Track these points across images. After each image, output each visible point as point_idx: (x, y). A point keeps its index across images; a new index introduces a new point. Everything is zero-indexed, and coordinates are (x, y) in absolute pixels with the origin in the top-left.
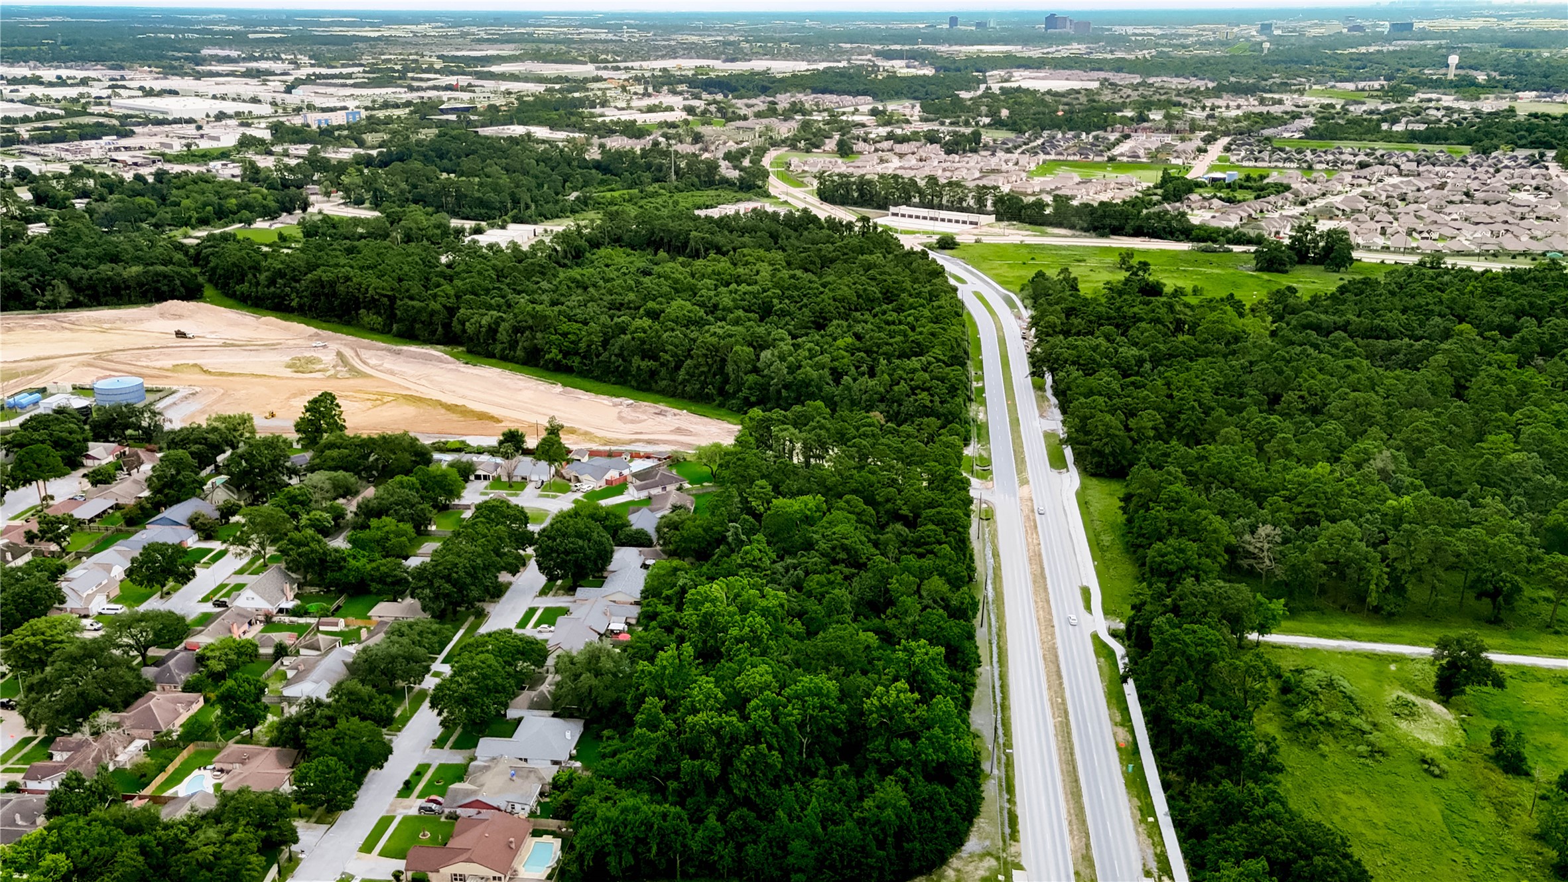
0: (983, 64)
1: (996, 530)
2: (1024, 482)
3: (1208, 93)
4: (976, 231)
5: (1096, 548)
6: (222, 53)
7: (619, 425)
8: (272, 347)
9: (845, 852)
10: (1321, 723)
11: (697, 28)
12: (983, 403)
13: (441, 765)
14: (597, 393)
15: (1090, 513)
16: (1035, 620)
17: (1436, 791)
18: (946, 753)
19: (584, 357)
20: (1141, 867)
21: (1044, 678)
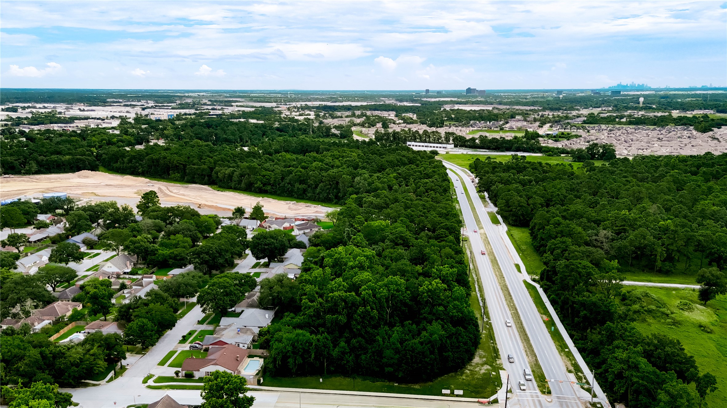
0: (442, 103)
1: (470, 244)
2: (481, 228)
3: (540, 111)
4: (446, 150)
5: (519, 251)
6: (115, 100)
7: (289, 211)
8: (129, 186)
9: (413, 354)
10: (646, 311)
11: (319, 94)
12: (458, 202)
13: (201, 331)
14: (279, 200)
15: (514, 238)
16: (494, 275)
17: (710, 339)
18: (462, 313)
19: (273, 185)
20: (566, 369)
21: (502, 296)
